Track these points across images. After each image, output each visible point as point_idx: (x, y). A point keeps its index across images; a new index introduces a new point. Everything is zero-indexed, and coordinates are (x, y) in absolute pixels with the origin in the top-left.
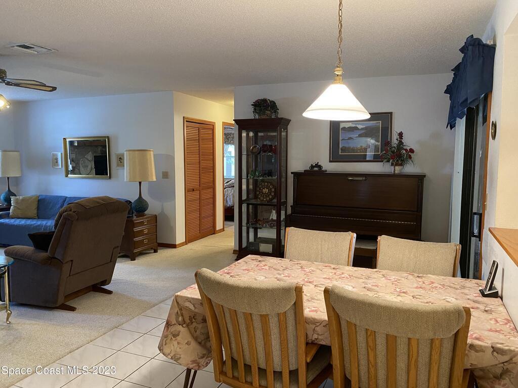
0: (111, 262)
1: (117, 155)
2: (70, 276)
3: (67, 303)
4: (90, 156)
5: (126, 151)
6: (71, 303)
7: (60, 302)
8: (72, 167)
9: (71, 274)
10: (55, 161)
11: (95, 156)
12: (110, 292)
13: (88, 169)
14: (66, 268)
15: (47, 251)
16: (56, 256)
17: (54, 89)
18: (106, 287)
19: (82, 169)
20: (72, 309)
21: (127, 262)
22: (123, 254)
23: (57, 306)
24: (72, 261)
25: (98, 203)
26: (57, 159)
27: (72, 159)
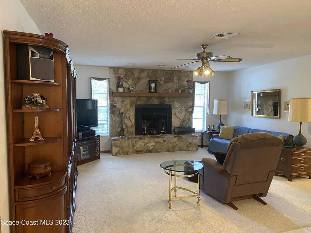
0: (267, 181)
1: (286, 102)
2: (235, 185)
3: (232, 203)
4: (271, 103)
5: (291, 99)
6: (235, 203)
7: (228, 200)
8: (259, 109)
9: (236, 184)
10: (246, 105)
11: (274, 103)
12: (264, 203)
13: (269, 111)
14: (233, 179)
15: (222, 166)
16: (227, 170)
17: (240, 60)
18: (263, 199)
19: (265, 111)
20: (236, 208)
21: (284, 182)
22: (282, 174)
23: (227, 203)
24: (237, 175)
25: (258, 137)
26: (247, 105)
27: (259, 104)
